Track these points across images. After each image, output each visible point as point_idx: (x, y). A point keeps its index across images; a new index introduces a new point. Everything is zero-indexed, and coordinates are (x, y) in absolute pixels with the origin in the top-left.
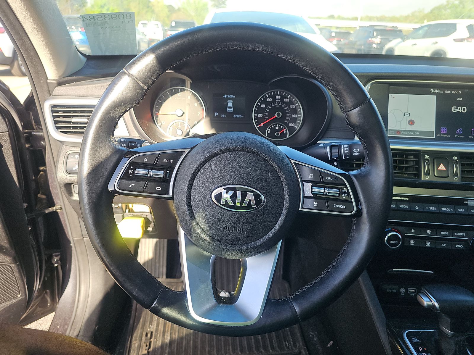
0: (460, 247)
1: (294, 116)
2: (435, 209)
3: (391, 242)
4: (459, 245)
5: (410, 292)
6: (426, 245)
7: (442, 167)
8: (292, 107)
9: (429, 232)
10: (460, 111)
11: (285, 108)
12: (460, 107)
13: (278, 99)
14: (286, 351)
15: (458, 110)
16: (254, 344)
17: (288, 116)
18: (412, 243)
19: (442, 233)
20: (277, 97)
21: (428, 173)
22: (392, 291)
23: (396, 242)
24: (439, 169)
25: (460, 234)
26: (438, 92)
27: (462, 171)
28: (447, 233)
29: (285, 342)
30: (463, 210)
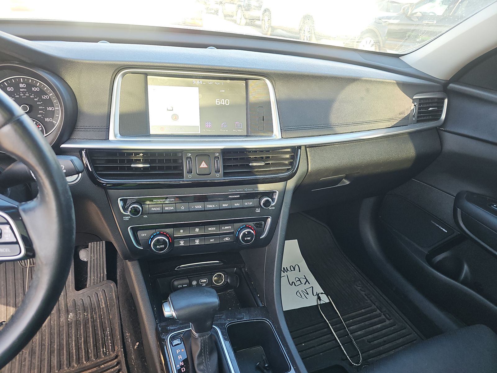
0: (228, 239)
1: (50, 109)
2: (201, 207)
3: (158, 247)
4: (226, 238)
5: (201, 282)
6: (196, 243)
7: (204, 165)
8: (44, 97)
9: (197, 230)
10: (224, 103)
11: (36, 99)
12: (223, 100)
13: (23, 88)
14: (103, 358)
15: (221, 103)
16: (65, 361)
17: (41, 110)
18: (182, 243)
19: (209, 229)
20: (21, 85)
21: (190, 172)
22: (182, 286)
23: (163, 246)
24: (201, 167)
25: (226, 228)
26: (200, 83)
27: (225, 167)
28: (214, 229)
29: (103, 348)
30: (226, 205)
